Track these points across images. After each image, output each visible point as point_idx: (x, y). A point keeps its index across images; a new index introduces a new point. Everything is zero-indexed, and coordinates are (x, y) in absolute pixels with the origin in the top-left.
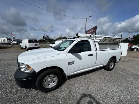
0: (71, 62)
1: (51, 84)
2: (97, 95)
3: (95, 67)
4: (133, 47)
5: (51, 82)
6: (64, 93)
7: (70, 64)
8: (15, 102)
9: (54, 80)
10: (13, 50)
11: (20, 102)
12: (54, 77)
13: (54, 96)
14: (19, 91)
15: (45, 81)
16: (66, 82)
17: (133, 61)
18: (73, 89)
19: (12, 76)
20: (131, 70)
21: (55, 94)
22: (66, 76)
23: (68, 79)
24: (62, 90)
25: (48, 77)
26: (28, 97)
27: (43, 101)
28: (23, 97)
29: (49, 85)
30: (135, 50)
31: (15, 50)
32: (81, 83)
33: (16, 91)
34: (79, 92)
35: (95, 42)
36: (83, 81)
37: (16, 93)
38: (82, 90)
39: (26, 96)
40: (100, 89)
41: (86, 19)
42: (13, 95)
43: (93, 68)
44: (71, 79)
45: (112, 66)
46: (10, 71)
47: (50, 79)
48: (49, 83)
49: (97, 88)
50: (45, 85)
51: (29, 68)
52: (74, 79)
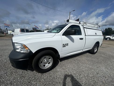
0: (65, 44)
1: (46, 65)
2: (90, 74)
3: (84, 50)
4: (106, 37)
5: (47, 63)
6: (59, 73)
7: (64, 46)
8: (11, 84)
9: (49, 61)
10: (6, 38)
11: (17, 84)
12: (49, 59)
13: (51, 76)
14: (15, 72)
15: (41, 62)
16: (59, 64)
17: (109, 47)
18: (67, 70)
19: (6, 59)
20: (110, 53)
21: (51, 74)
22: (60, 58)
23: (60, 61)
24: (57, 71)
25: (44, 58)
26: (25, 78)
27: (40, 81)
28: (19, 79)
29: (44, 66)
30: (108, 39)
31: (8, 38)
32: (72, 64)
33: (12, 73)
34: (73, 72)
35: (84, 28)
36: (74, 62)
37: (12, 74)
38: (75, 70)
39: (22, 77)
40: (91, 69)
41: (70, 12)
42: (8, 76)
43: (82, 51)
44: (63, 61)
45: (96, 50)
46: (4, 55)
47: (45, 60)
48: (45, 64)
49: (88, 68)
50: (41, 66)
51: (25, 48)
52: (66, 61)
